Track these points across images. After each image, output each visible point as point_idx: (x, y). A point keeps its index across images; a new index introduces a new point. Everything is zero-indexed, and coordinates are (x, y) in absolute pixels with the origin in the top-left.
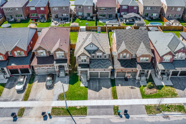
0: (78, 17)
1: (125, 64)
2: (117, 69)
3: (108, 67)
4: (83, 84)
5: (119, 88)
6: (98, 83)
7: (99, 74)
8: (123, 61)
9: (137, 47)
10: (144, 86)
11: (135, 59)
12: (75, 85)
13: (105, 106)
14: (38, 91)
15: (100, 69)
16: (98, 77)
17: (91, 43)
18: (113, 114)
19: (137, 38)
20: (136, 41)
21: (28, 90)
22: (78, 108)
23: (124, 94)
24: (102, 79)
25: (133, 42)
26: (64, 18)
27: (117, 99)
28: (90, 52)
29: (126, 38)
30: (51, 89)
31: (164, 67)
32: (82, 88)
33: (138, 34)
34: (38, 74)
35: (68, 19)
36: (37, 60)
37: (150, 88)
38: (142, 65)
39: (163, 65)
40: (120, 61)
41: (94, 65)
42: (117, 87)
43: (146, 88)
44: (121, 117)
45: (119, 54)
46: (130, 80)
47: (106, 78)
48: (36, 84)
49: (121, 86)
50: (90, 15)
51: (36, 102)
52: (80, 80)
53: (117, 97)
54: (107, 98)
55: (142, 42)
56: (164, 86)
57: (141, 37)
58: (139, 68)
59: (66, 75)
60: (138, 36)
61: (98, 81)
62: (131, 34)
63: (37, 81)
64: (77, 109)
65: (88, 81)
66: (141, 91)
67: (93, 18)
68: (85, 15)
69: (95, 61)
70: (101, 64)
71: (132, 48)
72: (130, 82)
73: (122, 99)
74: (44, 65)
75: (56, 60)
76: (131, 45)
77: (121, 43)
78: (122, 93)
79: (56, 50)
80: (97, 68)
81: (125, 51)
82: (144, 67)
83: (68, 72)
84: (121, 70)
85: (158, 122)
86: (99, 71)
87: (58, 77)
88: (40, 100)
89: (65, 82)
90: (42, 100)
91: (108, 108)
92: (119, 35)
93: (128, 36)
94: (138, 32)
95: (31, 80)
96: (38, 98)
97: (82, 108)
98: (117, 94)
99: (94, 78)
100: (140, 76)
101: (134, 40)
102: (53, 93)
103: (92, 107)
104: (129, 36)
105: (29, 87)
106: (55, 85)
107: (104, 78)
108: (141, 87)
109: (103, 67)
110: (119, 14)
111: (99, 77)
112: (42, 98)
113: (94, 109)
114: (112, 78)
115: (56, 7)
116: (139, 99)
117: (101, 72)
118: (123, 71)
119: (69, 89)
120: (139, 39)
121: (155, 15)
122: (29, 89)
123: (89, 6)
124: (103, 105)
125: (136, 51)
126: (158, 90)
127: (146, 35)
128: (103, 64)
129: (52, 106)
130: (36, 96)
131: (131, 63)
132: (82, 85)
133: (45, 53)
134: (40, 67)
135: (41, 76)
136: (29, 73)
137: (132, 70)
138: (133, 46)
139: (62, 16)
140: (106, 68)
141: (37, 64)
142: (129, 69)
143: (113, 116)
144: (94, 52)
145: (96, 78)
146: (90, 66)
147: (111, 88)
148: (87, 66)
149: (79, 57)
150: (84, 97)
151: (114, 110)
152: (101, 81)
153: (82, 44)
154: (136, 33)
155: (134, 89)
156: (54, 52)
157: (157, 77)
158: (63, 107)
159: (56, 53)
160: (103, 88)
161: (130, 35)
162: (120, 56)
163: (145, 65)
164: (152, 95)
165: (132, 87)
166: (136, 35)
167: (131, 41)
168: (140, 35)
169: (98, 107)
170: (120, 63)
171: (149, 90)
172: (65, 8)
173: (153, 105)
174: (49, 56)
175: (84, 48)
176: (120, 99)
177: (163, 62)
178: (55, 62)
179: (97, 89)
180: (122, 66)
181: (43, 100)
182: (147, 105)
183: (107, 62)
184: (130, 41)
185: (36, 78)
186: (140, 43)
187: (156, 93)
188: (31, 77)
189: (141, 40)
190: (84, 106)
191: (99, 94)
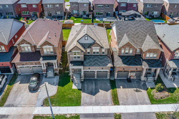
0: (73, 16)
1: (128, 62)
2: (118, 67)
3: (107, 65)
4: (76, 85)
5: (121, 91)
6: (94, 84)
7: (96, 73)
8: (125, 58)
9: (142, 41)
10: (152, 88)
11: (140, 55)
12: (66, 87)
13: (103, 114)
14: (19, 94)
15: (97, 67)
16: (94, 77)
17: (86, 34)
19: (141, 31)
20: (140, 34)
21: (6, 93)
22: (68, 116)
23: (127, 99)
24: (99, 80)
25: (137, 35)
26: (58, 16)
27: (119, 104)
28: (85, 46)
29: (128, 30)
30: (35, 91)
31: (176, 64)
32: (74, 91)
33: (142, 26)
34: (22, 74)
35: (62, 17)
36: (20, 56)
37: (160, 90)
38: (149, 62)
39: (175, 63)
40: (121, 58)
41: (89, 62)
42: (118, 90)
43: (154, 90)
45: (120, 49)
46: (134, 81)
47: (104, 78)
48: (17, 85)
49: (123, 88)
50: (86, 13)
51: (14, 108)
52: (72, 81)
53: (119, 103)
54: (106, 104)
55: (148, 35)
56: (178, 89)
57: (146, 29)
58: (145, 66)
59: (56, 74)
60: (143, 29)
61: (94, 82)
62: (134, 26)
63: (19, 82)
64: (66, 118)
65: (82, 82)
66: (149, 94)
67: (89, 17)
68: (81, 13)
69: (91, 58)
70: (98, 61)
71: (135, 42)
72: (134, 83)
73: (125, 105)
74: (28, 62)
75: (43, 57)
76: (134, 38)
77: (123, 36)
78: (125, 97)
79: (43, 44)
80: (93, 66)
81: (128, 45)
82: (152, 65)
83: (58, 72)
84: (123, 68)
86: (96, 69)
87: (46, 77)
88: (19, 106)
89: (54, 83)
90: (22, 106)
91: (108, 117)
92: (119, 27)
93: (130, 28)
94: (143, 24)
95: (12, 81)
96: (18, 103)
97: (73, 117)
98: (118, 99)
99: (90, 78)
100: (146, 76)
101: (138, 33)
102: (37, 97)
103: (87, 116)
104: (132, 29)
105: (8, 89)
106: (40, 86)
107: (102, 78)
108: (148, 90)
109: (100, 64)
110: (117, 12)
111: (96, 78)
112: (22, 103)
113: (89, 118)
114: (111, 79)
115: (49, 4)
116: (147, 105)
117: (98, 71)
118: (125, 70)
119: (57, 92)
120: (144, 31)
121: (156, 13)
122: (8, 91)
123: (84, 3)
124: (100, 113)
125: (141, 45)
126: (170, 94)
127: (152, 28)
128: (101, 61)
129: (33, 114)
130: (15, 100)
131: (135, 61)
132: (74, 87)
133: (29, 48)
134: (23, 65)
135: (25, 76)
136: (11, 72)
137: (137, 69)
138: (137, 39)
139: (56, 14)
140: (104, 65)
141: (20, 61)
142: (133, 68)
144: (90, 46)
145: (91, 78)
146: (85, 63)
147: (111, 91)
148: (81, 63)
149: (70, 51)
150: (77, 102)
152: (99, 82)
153: (75, 37)
154: (140, 25)
155: (140, 93)
156: (41, 46)
157: (167, 78)
158: (48, 116)
159: (43, 47)
160: (100, 90)
161: (133, 27)
162: (121, 52)
163: (152, 62)
164: (163, 99)
165: (137, 90)
166: (140, 27)
167: (135, 33)
168: (144, 27)
169: (95, 115)
170: (121, 60)
171: (159, 93)
172: (59, 5)
173: (166, 113)
174: (35, 51)
175: (78, 41)
176: (122, 104)
177: (175, 58)
178: (41, 59)
179: (93, 93)
180: (125, 63)
181: (24, 106)
182: (158, 113)
183: (106, 58)
184: (133, 34)
185: (19, 78)
186: (146, 36)
187: (168, 97)
188: (13, 77)
189: (147, 33)
190: (76, 114)
191: (96, 98)
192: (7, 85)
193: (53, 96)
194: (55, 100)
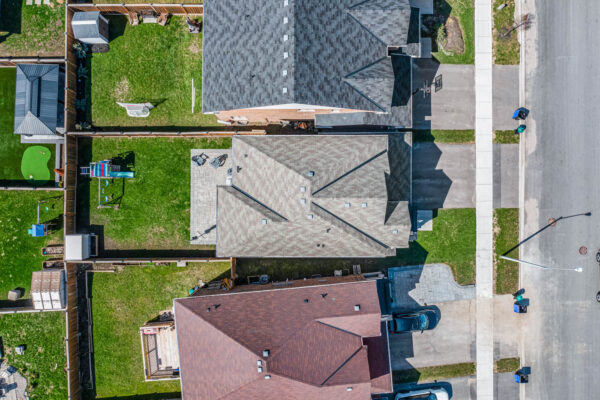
5: (438, 121)
10: (435, 50)
13: (494, 164)
14: (444, 345)
18: (515, 145)
19: (334, 25)
20: (344, 35)
21: (439, 374)
22: (497, 230)
27: (473, 131)
29: (330, 69)
32: (437, 228)
42: (436, 126)
44: (524, 127)
48: (417, 361)
49: (430, 115)
51: (479, 338)
53: (468, 131)
54: (471, 158)
60: (325, 19)
62: (316, 42)
63: (408, 360)
64: (502, 233)
66: (449, 61)
73: (474, 118)
76: (358, 57)
78: (455, 114)
85: (538, 44)
88: (473, 332)
90: (473, 326)
92: (321, 94)
96: (466, 337)
97: (499, 222)
101: (338, 39)
102: (451, 303)
103: (497, 195)
104: (325, 53)
105: (429, 375)
106: (422, 304)
108: (438, 58)
113: (502, 191)
116: (476, 74)
119: (443, 262)
120: (334, 17)
122: (435, 373)
124: (491, 170)
125: (380, 44)
126: (452, 16)
129: (491, 297)
130: (459, 347)
132: (428, 226)
138: (361, 51)
143: (521, 145)
147: (439, 144)
150: (468, 216)
151: (505, 142)
154: (310, 22)
155: (444, 80)
158: (496, 268)
160: (437, 168)
161: (319, 47)
166: (320, 26)
169: (497, 180)
173: (496, 43)
176: (473, 122)
179: (444, 184)
182: (495, 58)
187: (459, 22)
190: (494, 216)
191: (456, 178)
192: (419, 382)
193: (452, 269)
194: (462, 262)
